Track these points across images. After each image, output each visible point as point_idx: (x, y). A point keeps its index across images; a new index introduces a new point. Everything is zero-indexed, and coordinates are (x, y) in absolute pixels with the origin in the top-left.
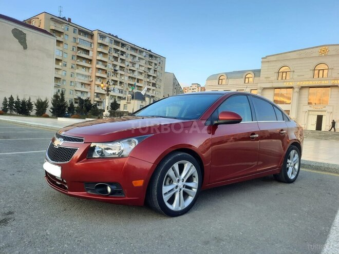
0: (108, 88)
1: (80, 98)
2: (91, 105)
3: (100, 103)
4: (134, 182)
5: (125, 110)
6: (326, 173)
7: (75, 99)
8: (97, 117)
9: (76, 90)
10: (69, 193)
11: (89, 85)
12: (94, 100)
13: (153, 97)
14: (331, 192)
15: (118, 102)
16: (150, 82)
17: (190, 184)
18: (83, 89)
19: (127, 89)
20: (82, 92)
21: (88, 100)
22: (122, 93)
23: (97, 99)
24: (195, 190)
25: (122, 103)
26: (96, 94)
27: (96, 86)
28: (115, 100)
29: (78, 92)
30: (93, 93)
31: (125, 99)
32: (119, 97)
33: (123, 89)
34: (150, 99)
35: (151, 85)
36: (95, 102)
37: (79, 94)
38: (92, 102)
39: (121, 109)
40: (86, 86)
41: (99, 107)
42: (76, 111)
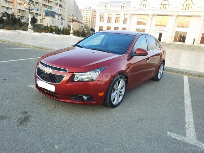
0: (29, 8)
1: (6, 13)
2: (16, 19)
3: (22, 17)
4: (99, 94)
5: (41, 24)
6: (172, 73)
7: (2, 13)
8: (22, 28)
9: (2, 6)
10: (61, 100)
11: (12, 2)
12: (17, 15)
13: (60, 15)
14: (178, 86)
15: (36, 18)
16: (58, 4)
17: (121, 90)
18: (7, 5)
19: (42, 8)
20: (7, 8)
21: (12, 15)
22: (38, 10)
23: (20, 14)
24: (123, 93)
25: (39, 18)
26: (18, 10)
27: (18, 4)
28: (34, 16)
29: (4, 8)
30: (16, 9)
31: (40, 15)
32: (36, 14)
33: (38, 7)
34: (59, 16)
35: (59, 6)
36: (19, 17)
37: (5, 10)
38: (16, 17)
39: (39, 22)
40: (10, 3)
41: (22, 21)
42: (6, 23)
